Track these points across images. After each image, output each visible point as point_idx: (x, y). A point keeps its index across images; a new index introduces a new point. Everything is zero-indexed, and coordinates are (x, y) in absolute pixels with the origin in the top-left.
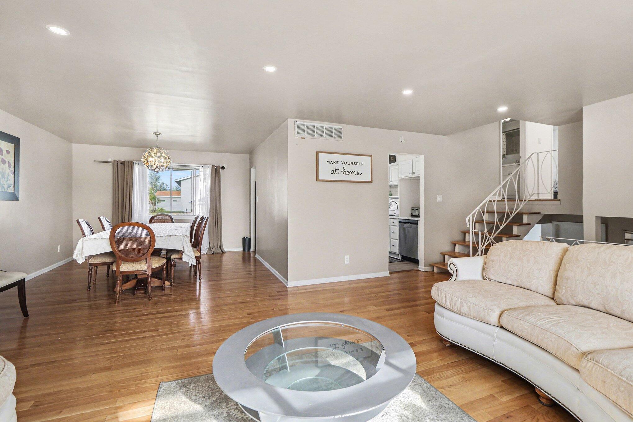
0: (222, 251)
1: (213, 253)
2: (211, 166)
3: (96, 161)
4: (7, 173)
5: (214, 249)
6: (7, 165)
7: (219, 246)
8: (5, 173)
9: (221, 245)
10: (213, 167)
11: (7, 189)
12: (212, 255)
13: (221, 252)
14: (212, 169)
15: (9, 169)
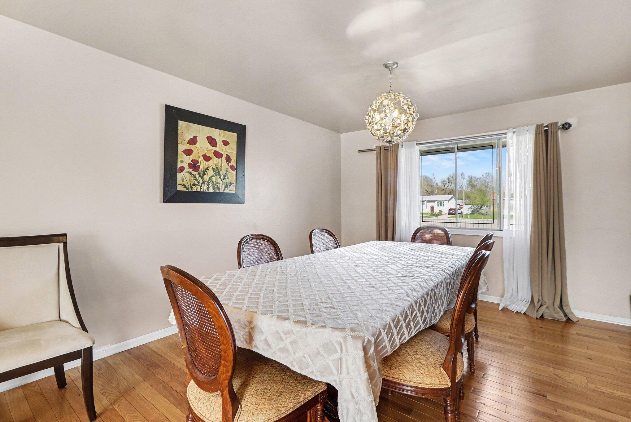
0: (566, 315)
1: (542, 316)
2: (534, 127)
3: (359, 151)
4: (224, 169)
5: (544, 308)
6: (224, 159)
7: (558, 302)
8: (221, 170)
9: (564, 300)
10: (539, 127)
11: (225, 189)
12: (540, 322)
13: (565, 319)
14: (537, 134)
15: (228, 164)
